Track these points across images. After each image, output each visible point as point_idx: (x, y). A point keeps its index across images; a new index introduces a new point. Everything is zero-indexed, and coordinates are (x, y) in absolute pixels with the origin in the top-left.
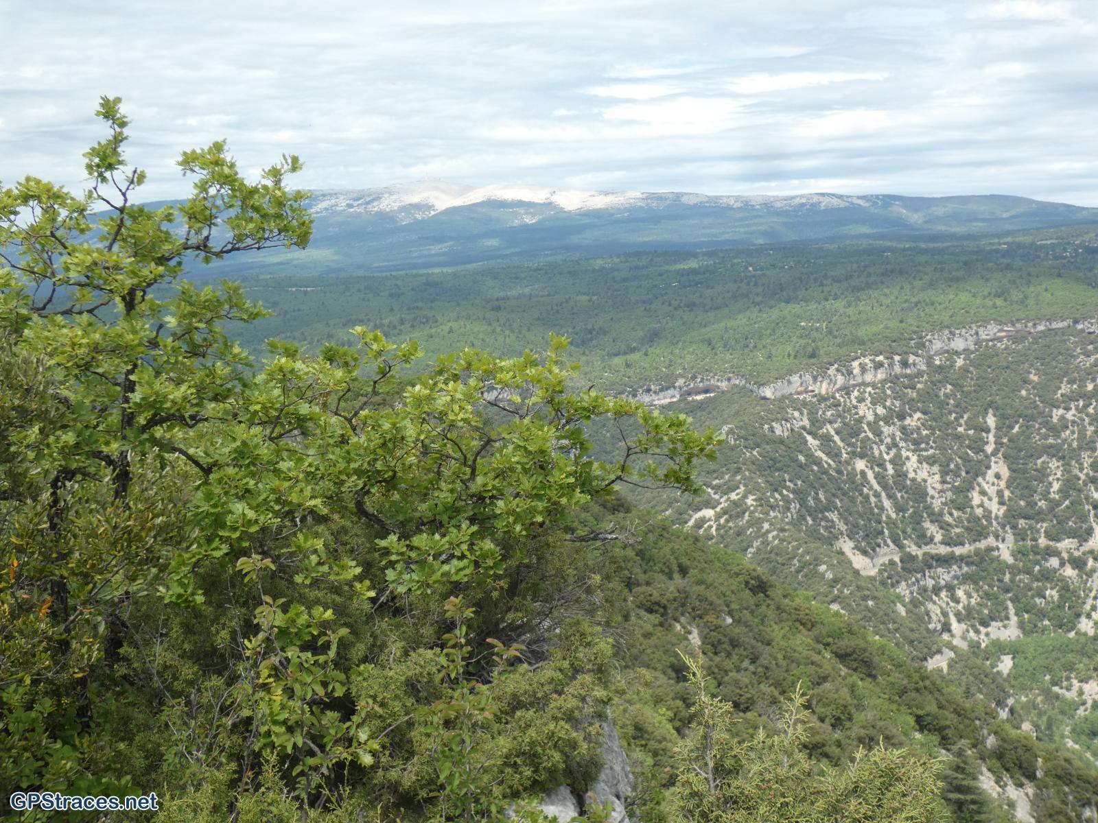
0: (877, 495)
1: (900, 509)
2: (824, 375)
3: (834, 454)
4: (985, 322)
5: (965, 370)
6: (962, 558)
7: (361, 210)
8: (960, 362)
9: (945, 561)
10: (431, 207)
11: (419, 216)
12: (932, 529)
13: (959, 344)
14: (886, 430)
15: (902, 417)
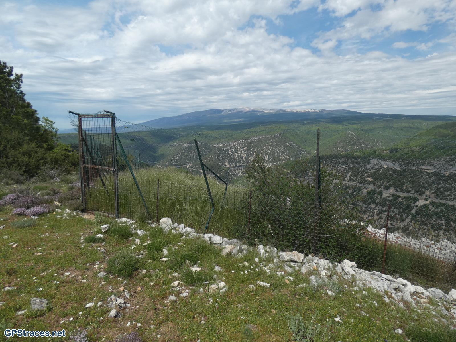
0: (236, 158)
1: (238, 159)
2: (234, 142)
3: (232, 151)
4: (260, 135)
5: (256, 142)
6: (244, 166)
7: (231, 112)
8: (256, 141)
9: (242, 166)
10: (243, 112)
11: (240, 113)
12: (242, 162)
13: (256, 138)
14: (241, 149)
15: (244, 148)
